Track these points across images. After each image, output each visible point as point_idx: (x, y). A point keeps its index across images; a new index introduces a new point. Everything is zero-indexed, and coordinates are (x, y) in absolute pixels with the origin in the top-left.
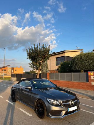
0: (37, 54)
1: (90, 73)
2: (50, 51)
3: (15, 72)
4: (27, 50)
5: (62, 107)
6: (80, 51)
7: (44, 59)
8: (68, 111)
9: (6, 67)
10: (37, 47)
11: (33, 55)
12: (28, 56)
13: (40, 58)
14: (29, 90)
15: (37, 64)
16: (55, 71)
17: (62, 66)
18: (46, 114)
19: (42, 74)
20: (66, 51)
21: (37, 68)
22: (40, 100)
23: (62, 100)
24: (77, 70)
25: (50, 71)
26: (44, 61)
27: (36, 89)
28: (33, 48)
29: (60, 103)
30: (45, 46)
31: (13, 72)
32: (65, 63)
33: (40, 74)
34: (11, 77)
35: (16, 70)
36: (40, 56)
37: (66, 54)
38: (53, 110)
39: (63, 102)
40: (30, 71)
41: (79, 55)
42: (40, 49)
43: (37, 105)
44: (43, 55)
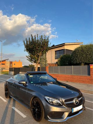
0: (35, 45)
1: (92, 66)
2: (49, 43)
3: (14, 66)
4: (24, 41)
5: (65, 108)
6: (79, 44)
7: (42, 51)
8: (71, 112)
9: (5, 61)
10: (35, 38)
11: (30, 47)
12: (25, 49)
13: (38, 50)
14: (24, 85)
15: (35, 57)
16: (54, 65)
17: (61, 59)
18: (44, 116)
19: (40, 68)
20: (65, 44)
21: (35, 61)
22: (36, 98)
23: (64, 98)
24: (78, 62)
25: (49, 64)
26: (43, 54)
27: (32, 83)
28: (31, 40)
29: (62, 102)
30: (43, 37)
31: (12, 66)
32: (65, 56)
33: (39, 68)
34: (9, 71)
35: (15, 64)
36: (38, 48)
37: (66, 47)
38: (52, 112)
39: (65, 101)
40: (29, 65)
41: (79, 47)
42: (38, 40)
43: (33, 104)
44: (42, 47)
